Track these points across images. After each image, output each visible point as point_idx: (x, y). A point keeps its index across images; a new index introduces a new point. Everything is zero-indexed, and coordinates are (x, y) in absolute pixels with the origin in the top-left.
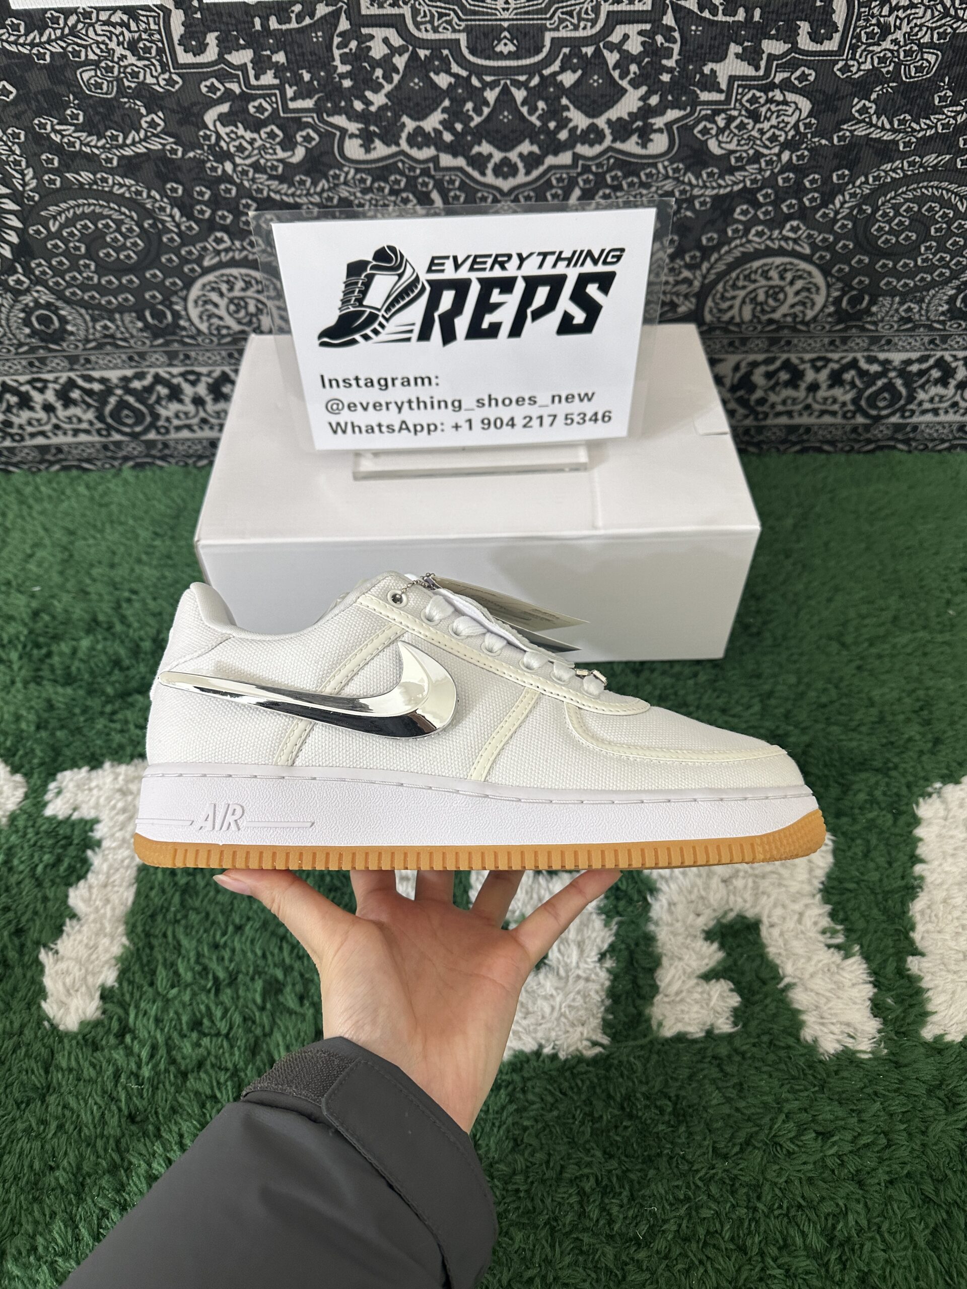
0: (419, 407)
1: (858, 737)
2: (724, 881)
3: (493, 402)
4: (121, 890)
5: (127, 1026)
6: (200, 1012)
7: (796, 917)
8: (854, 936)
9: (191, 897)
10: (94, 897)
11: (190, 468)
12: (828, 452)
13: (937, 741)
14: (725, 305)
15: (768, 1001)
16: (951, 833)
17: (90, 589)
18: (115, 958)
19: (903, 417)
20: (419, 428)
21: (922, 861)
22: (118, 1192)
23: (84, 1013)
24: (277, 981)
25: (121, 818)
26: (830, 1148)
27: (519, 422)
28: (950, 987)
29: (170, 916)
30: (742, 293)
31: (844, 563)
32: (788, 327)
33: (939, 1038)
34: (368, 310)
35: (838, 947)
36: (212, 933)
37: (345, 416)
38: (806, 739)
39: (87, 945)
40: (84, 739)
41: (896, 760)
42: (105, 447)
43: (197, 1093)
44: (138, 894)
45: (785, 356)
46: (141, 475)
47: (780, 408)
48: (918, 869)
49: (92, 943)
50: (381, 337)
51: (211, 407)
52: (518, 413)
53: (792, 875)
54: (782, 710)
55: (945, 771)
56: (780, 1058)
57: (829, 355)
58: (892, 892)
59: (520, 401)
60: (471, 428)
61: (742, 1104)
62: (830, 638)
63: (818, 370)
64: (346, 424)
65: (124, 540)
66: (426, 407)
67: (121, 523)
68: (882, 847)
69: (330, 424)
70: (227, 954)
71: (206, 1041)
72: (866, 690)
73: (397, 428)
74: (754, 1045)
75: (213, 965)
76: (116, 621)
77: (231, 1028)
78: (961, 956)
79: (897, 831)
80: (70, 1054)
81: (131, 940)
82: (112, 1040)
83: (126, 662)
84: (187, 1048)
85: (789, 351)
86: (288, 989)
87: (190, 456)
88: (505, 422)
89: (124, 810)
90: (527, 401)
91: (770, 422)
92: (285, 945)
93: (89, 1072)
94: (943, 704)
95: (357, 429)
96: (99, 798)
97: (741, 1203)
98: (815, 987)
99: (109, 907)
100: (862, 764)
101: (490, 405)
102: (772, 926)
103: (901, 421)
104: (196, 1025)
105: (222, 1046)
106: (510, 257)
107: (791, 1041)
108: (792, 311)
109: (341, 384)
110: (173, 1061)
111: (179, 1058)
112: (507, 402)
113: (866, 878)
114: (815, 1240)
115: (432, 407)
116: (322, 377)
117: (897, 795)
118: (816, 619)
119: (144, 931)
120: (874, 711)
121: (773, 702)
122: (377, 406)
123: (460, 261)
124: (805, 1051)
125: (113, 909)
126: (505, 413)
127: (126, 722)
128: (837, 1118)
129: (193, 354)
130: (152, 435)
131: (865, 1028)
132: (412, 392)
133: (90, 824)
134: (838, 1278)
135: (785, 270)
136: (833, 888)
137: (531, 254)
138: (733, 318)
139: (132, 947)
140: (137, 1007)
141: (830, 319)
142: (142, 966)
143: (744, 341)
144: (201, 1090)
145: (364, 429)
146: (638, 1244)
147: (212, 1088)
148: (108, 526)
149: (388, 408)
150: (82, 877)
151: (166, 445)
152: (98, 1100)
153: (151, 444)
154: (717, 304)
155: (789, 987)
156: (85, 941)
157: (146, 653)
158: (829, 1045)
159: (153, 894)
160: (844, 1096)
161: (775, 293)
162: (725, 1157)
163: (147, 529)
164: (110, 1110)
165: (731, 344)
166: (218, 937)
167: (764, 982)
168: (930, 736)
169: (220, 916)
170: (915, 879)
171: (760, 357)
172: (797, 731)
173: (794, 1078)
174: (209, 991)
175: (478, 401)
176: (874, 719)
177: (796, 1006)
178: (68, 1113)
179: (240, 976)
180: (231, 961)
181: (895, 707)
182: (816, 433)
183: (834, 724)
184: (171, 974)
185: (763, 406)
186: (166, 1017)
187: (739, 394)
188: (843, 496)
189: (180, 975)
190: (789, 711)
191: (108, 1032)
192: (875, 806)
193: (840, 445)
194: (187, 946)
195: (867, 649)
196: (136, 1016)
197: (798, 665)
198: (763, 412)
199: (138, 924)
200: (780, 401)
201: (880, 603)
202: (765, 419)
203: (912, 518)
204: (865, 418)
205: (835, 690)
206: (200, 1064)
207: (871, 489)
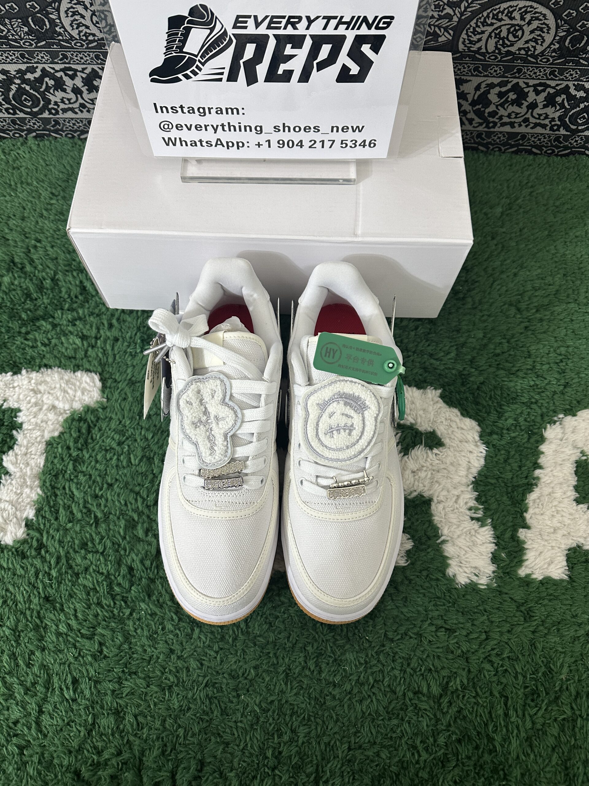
0: (230, 130)
1: (515, 379)
2: (413, 472)
3: (287, 129)
4: (36, 457)
5: (42, 544)
6: (86, 538)
7: (455, 498)
8: (489, 513)
9: (80, 464)
10: (19, 461)
11: (76, 140)
12: (536, 154)
13: (567, 385)
14: (475, 38)
15: (429, 550)
16: (563, 450)
17: (9, 237)
18: (33, 501)
20: (230, 144)
21: (540, 467)
22: (40, 640)
23: (16, 535)
24: (134, 520)
25: (35, 409)
26: (453, 640)
27: (306, 144)
28: (541, 549)
29: (67, 476)
30: (490, 29)
31: (531, 246)
32: (521, 59)
33: (528, 576)
34: (188, 56)
35: (478, 519)
36: (93, 488)
37: (174, 134)
38: (481, 379)
39: (15, 492)
40: (8, 351)
41: (537, 397)
42: (14, 122)
43: (85, 586)
44: (47, 460)
45: (515, 81)
46: (41, 144)
47: (506, 120)
48: (537, 472)
49: (19, 491)
50: (199, 77)
51: (85, 95)
52: (306, 137)
53: (456, 471)
54: (469, 357)
55: (568, 407)
56: (432, 586)
57: (548, 82)
58: (518, 486)
59: (307, 129)
60: (269, 146)
61: (405, 610)
62: (511, 305)
63: (538, 93)
64: (175, 139)
65: (30, 199)
66: (235, 130)
67: (28, 184)
68: (517, 456)
69: (163, 138)
70: (103, 502)
71: (90, 556)
72: (528, 345)
73: (214, 143)
74: (418, 576)
75: (94, 509)
76: (26, 262)
77: (105, 548)
78: (552, 530)
79: (529, 446)
80: (8, 559)
81: (43, 491)
82: (34, 553)
83: (35, 295)
84: (79, 560)
85: (519, 78)
86: (139, 526)
87: (75, 131)
88: (295, 144)
89: (36, 404)
90: (312, 129)
91: (496, 129)
92: (139, 498)
93: (20, 571)
94: (576, 359)
95: (184, 143)
96: (19, 395)
97: (397, 667)
98: (460, 544)
99: (28, 469)
100: (515, 398)
101: (284, 131)
102: (439, 502)
104: (84, 545)
105: (99, 560)
106: (300, 18)
107: (439, 576)
108: (526, 46)
109: (170, 110)
110: (71, 567)
111: (74, 564)
112: (297, 129)
113: (503, 476)
114: (435, 689)
115: (240, 130)
116: (155, 104)
117: (533, 421)
118: (504, 288)
119: (51, 485)
120: (530, 361)
121: (464, 350)
122: (198, 127)
123: (260, 20)
124: (447, 582)
125: (32, 469)
126: (296, 137)
127: (36, 340)
128: (459, 623)
129: (69, 55)
130: (46, 115)
131: (486, 571)
132: (224, 119)
133: (15, 412)
134: (445, 710)
135: (526, 12)
136: (481, 481)
137: (318, 17)
138: (480, 48)
139: (43, 495)
140: (48, 532)
141: (554, 54)
142: (50, 507)
143: (486, 67)
144: (87, 584)
145: (189, 143)
146: (335, 686)
147: (94, 585)
148: (19, 185)
149: (206, 130)
150: (11, 448)
151: (57, 122)
152: (26, 588)
153: (46, 121)
154: (468, 36)
155: (444, 542)
156: (15, 490)
157: (47, 289)
158: (462, 579)
159: (56, 461)
160: (466, 610)
161: (515, 30)
162: (392, 640)
163: (46, 190)
164: (34, 594)
165: (476, 69)
166: (97, 492)
167: (429, 538)
168: (562, 381)
169: (98, 478)
170: (534, 479)
171: (496, 81)
172: (476, 373)
173: (438, 598)
174: (92, 525)
175: (275, 127)
176: (529, 367)
177: (446, 554)
178: (9, 594)
179: (111, 516)
180: (105, 506)
181: (543, 359)
182: (529, 139)
183: (502, 369)
184: (68, 513)
185: (493, 117)
186: (65, 540)
187: (477, 107)
188: (540, 191)
189: (73, 514)
190: (474, 358)
191: (31, 547)
192: (518, 427)
193: (545, 149)
194: (78, 496)
195: (533, 314)
196: (48, 538)
197: (486, 324)
198: (493, 122)
199: (47, 481)
200: (506, 114)
201: (549, 279)
202: (494, 127)
203: (584, 212)
204: (567, 131)
205: (507, 344)
206: (86, 569)
207: (560, 187)
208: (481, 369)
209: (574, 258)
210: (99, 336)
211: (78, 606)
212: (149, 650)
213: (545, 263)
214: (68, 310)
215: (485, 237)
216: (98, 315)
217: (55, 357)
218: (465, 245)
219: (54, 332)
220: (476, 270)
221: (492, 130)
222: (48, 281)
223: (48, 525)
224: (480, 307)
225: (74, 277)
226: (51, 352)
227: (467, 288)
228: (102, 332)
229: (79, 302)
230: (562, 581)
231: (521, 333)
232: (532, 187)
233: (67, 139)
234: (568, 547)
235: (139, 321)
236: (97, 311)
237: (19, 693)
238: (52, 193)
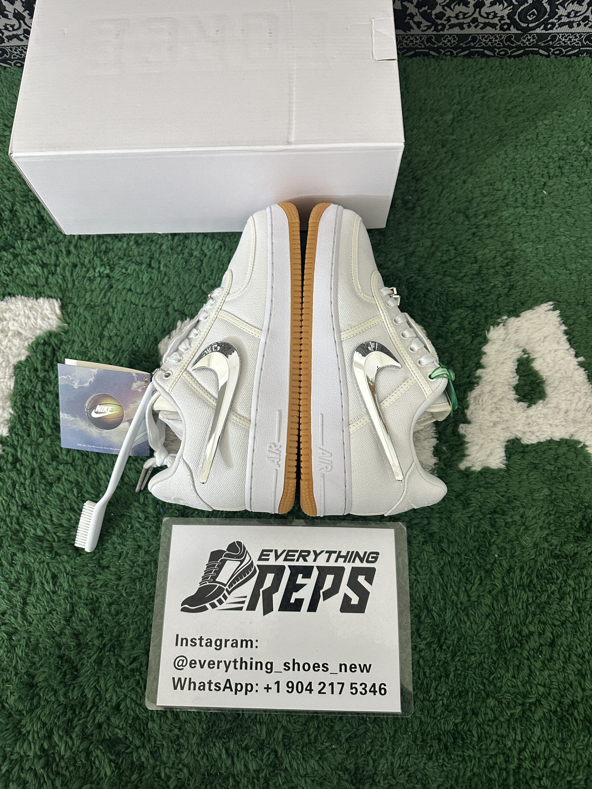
1: (462, 285)
4: (6, 380)
5: (17, 458)
6: (57, 451)
9: (47, 385)
12: (488, 56)
13: (512, 287)
16: (505, 349)
18: (6, 420)
19: (545, 29)
21: (483, 367)
28: (481, 442)
29: (36, 396)
31: (480, 152)
33: (468, 469)
38: (428, 286)
41: (482, 301)
43: (58, 494)
44: (16, 382)
47: (454, 21)
48: (479, 372)
51: (28, 20)
55: (512, 308)
58: (461, 386)
62: (459, 212)
68: (460, 357)
71: (61, 467)
72: (475, 251)
77: (75, 459)
78: (492, 424)
79: (472, 347)
81: (15, 411)
82: (9, 466)
84: (51, 471)
91: (446, 32)
94: (522, 262)
100: (460, 303)
103: (544, 31)
104: (55, 457)
105: (70, 470)
110: (44, 477)
111: (47, 475)
117: (478, 324)
118: (453, 196)
119: (21, 405)
120: (476, 266)
131: (428, 463)
139: (15, 414)
140: (22, 448)
142: (22, 425)
144: (59, 492)
151: (4, 51)
159: (25, 383)
164: (12, 503)
168: (508, 284)
170: (475, 378)
172: (423, 281)
176: (474, 272)
181: (490, 263)
182: (480, 41)
183: (449, 276)
184: (39, 429)
185: (441, 19)
186: (38, 454)
187: (423, 9)
188: (492, 95)
189: (44, 430)
190: (421, 266)
191: (7, 462)
192: (462, 331)
193: (497, 51)
194: (47, 414)
195: (481, 220)
196: (22, 453)
197: (434, 232)
198: (442, 24)
199: (18, 401)
200: (454, 15)
201: (498, 185)
202: (443, 30)
203: (536, 114)
204: (517, 29)
205: (454, 251)
206: (59, 479)
207: (513, 89)
208: (428, 277)
209: (524, 162)
210: (58, 263)
211: (53, 511)
212: (118, 547)
213: (493, 168)
214: (28, 240)
215: (435, 145)
216: (56, 243)
217: (18, 285)
218: (397, 148)
219: (15, 262)
220: (425, 178)
221: (441, 33)
222: (7, 213)
223: (21, 441)
224: (429, 216)
225: (31, 207)
226: (13, 281)
227: (416, 197)
228: (60, 259)
229: (38, 231)
230: (500, 470)
231: (469, 240)
232: (484, 91)
233: (16, 68)
234: (507, 439)
235: (95, 246)
236: (55, 239)
237: (4, 589)
238: (5, 125)
